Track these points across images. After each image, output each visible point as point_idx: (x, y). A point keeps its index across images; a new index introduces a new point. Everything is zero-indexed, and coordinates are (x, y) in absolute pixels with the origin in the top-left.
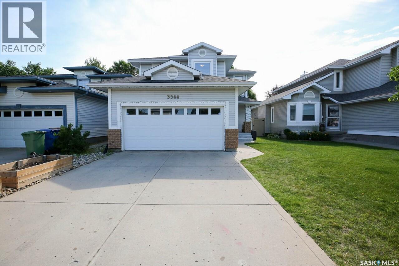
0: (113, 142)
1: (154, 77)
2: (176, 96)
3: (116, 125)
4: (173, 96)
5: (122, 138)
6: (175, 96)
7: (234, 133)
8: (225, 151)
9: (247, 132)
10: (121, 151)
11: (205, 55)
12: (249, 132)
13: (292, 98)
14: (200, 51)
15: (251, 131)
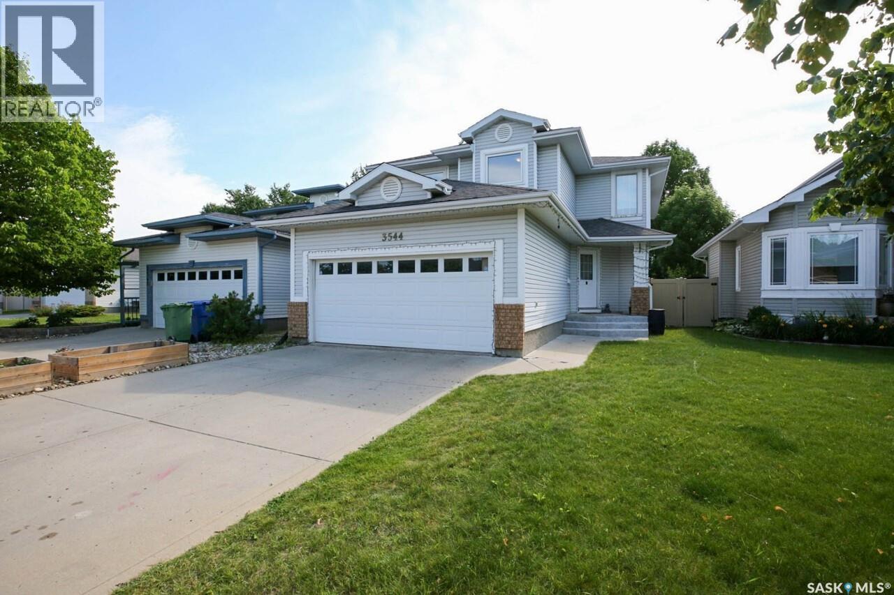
0: (295, 326)
1: (360, 200)
2: (398, 235)
3: (301, 294)
4: (393, 235)
5: (310, 318)
6: (396, 234)
7: (514, 315)
8: (496, 355)
9: (638, 314)
10: (308, 344)
11: (509, 137)
12: (643, 315)
13: (770, 220)
14: (497, 130)
15: (647, 312)
